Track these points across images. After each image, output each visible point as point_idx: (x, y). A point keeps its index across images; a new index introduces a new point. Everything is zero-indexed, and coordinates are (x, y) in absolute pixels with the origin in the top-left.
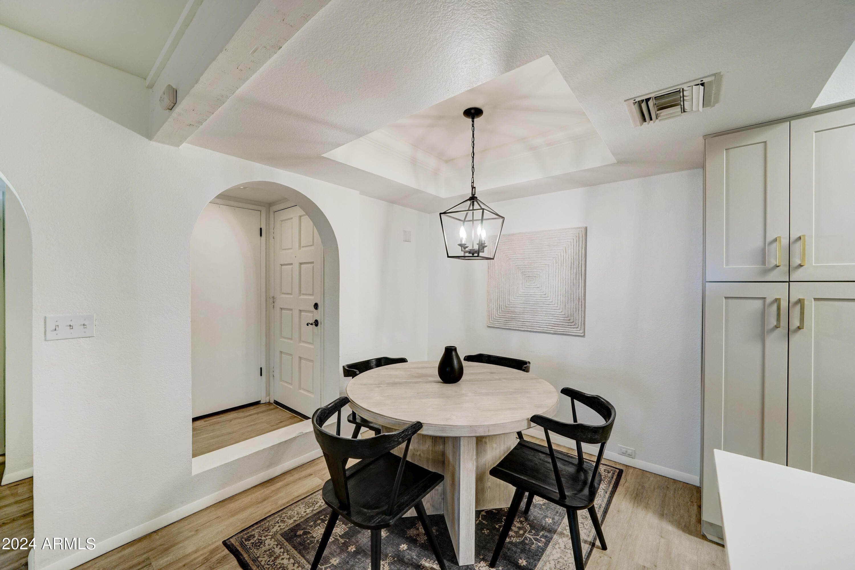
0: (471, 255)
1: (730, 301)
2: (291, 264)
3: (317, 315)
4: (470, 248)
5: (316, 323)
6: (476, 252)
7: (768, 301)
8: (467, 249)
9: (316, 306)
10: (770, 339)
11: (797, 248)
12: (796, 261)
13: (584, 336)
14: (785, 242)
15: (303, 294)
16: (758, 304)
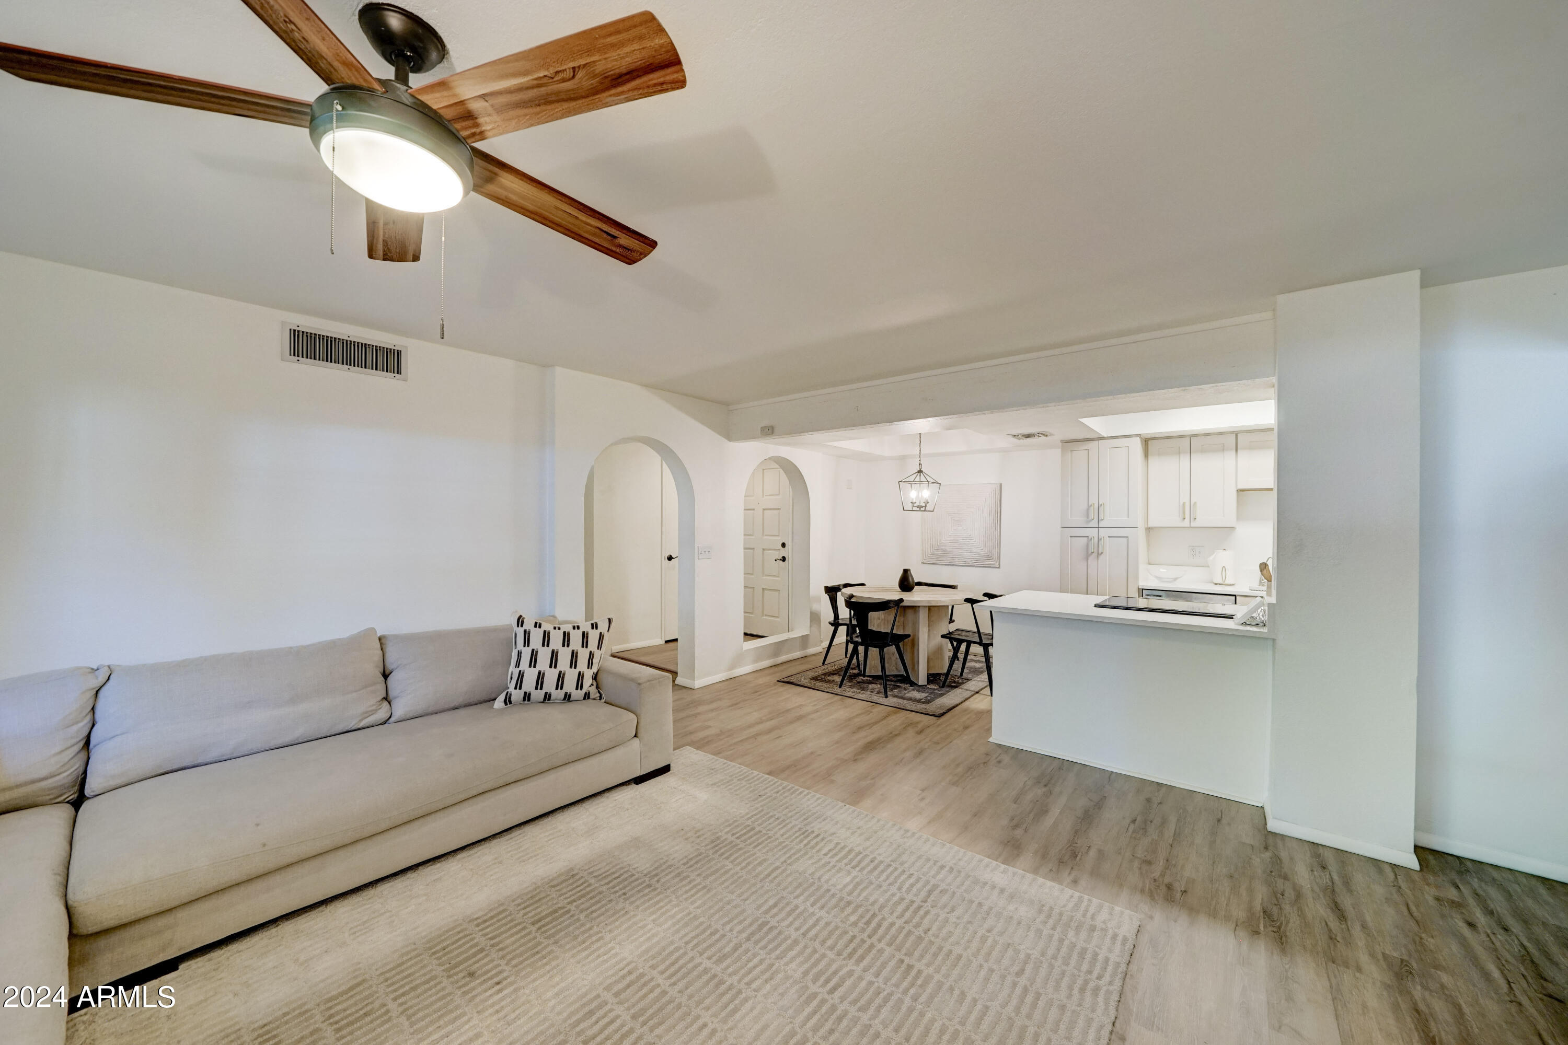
0: (918, 509)
1: (1073, 538)
2: (754, 510)
3: (784, 553)
4: (917, 504)
5: (784, 559)
6: (922, 507)
7: (1089, 538)
8: (915, 505)
9: (783, 545)
10: (1090, 559)
11: (1101, 509)
12: (1101, 517)
13: (999, 568)
14: (1096, 506)
15: (766, 535)
16: (1086, 539)
